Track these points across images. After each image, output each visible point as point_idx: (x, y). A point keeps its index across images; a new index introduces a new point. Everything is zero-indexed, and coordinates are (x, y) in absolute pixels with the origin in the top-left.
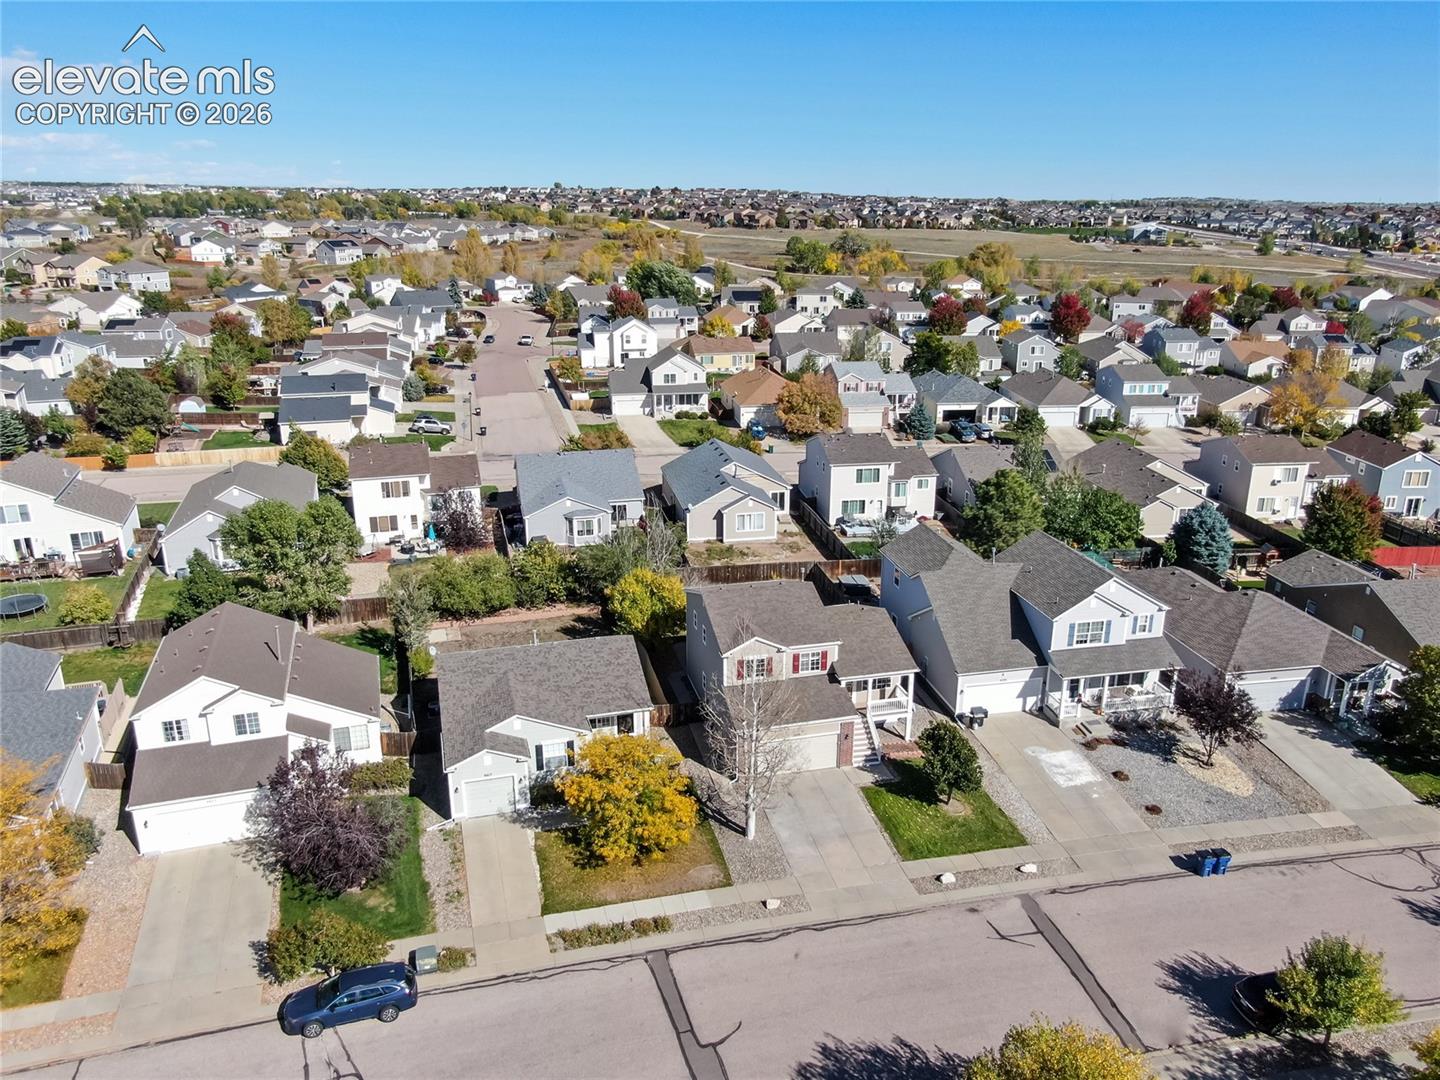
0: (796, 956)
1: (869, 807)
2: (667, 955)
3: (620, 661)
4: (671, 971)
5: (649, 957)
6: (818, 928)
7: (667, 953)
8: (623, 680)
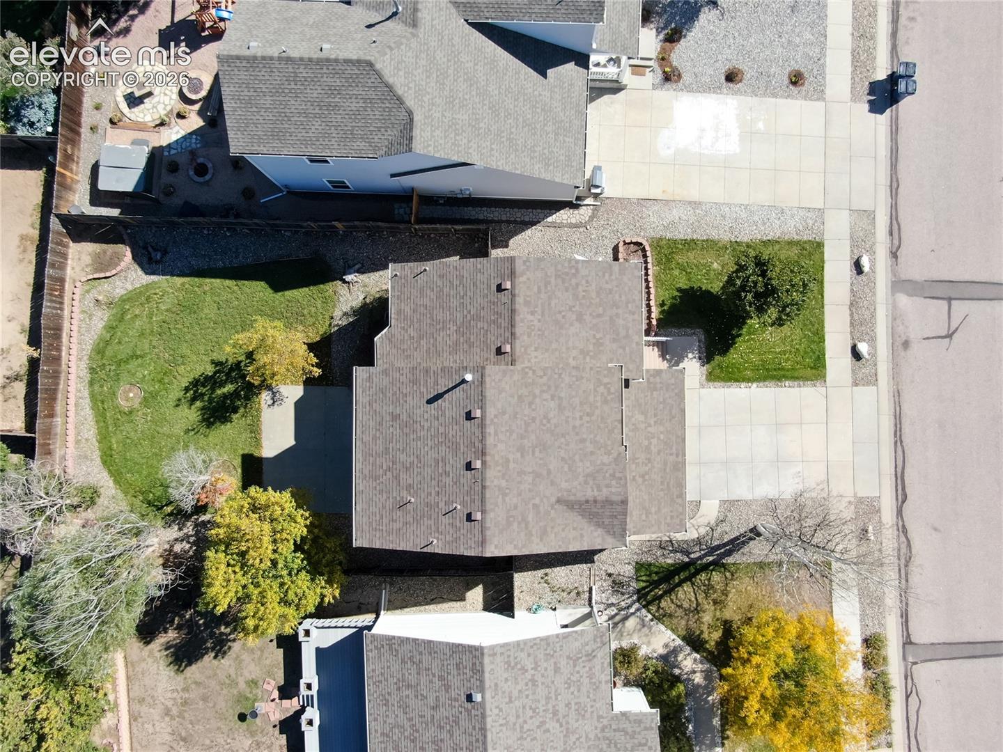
0: (936, 529)
1: (743, 385)
2: (911, 643)
3: (529, 666)
4: (932, 644)
5: (911, 659)
6: (902, 497)
7: (908, 642)
8: (563, 663)
